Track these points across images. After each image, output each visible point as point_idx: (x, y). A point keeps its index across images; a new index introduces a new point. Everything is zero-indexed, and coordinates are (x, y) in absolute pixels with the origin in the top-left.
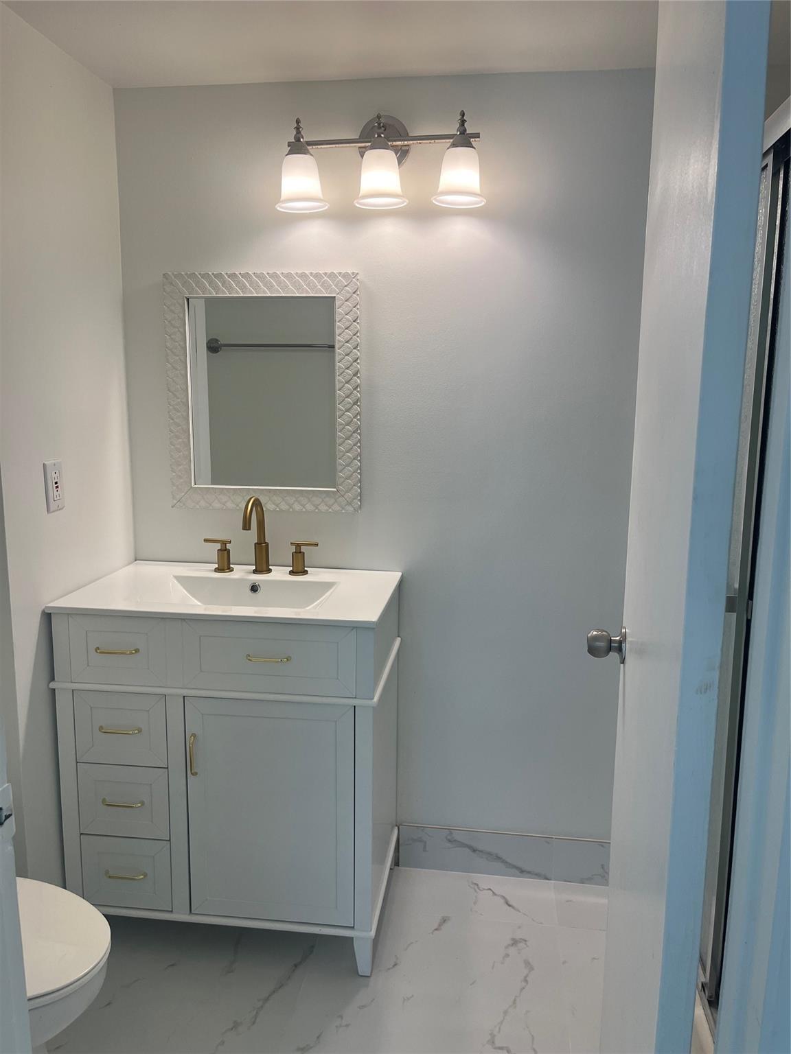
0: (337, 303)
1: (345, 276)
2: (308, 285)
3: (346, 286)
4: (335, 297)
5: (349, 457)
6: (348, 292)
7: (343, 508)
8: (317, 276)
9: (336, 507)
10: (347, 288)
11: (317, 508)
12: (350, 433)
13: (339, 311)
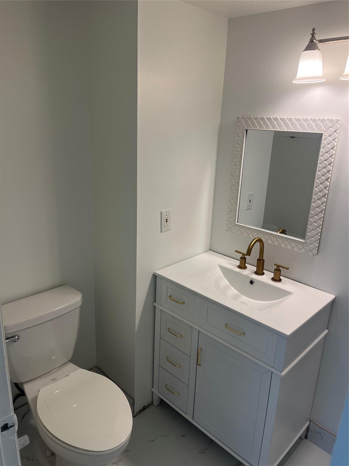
0: (323, 137)
1: (331, 121)
2: (308, 126)
3: (330, 127)
4: (322, 134)
5: (315, 226)
6: (331, 131)
7: (307, 253)
8: (314, 120)
9: (303, 251)
10: (330, 128)
11: (293, 248)
12: (318, 213)
13: (324, 142)
